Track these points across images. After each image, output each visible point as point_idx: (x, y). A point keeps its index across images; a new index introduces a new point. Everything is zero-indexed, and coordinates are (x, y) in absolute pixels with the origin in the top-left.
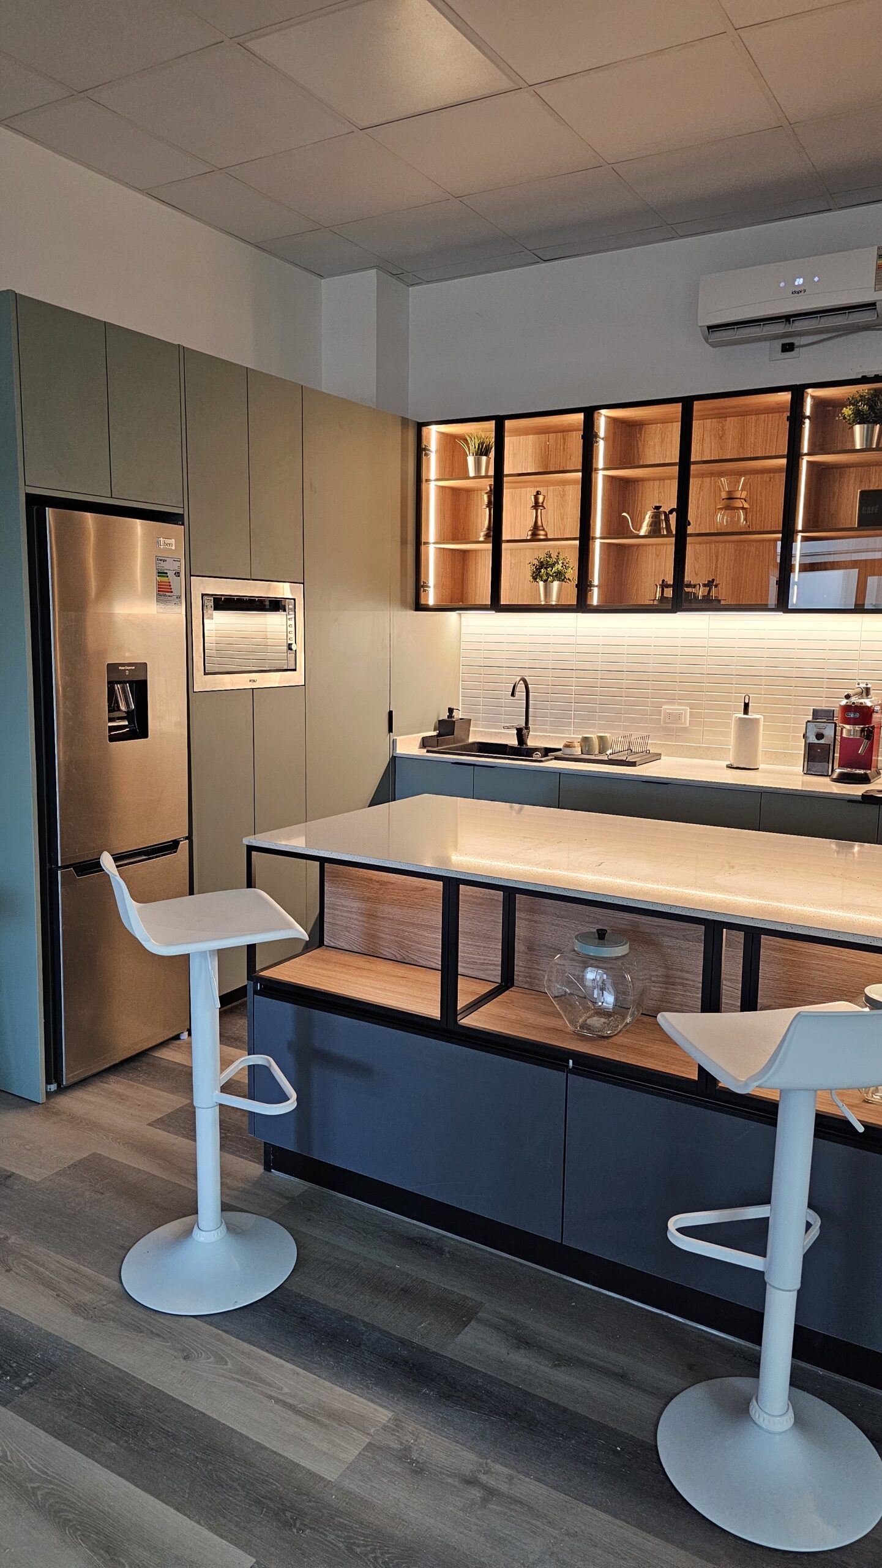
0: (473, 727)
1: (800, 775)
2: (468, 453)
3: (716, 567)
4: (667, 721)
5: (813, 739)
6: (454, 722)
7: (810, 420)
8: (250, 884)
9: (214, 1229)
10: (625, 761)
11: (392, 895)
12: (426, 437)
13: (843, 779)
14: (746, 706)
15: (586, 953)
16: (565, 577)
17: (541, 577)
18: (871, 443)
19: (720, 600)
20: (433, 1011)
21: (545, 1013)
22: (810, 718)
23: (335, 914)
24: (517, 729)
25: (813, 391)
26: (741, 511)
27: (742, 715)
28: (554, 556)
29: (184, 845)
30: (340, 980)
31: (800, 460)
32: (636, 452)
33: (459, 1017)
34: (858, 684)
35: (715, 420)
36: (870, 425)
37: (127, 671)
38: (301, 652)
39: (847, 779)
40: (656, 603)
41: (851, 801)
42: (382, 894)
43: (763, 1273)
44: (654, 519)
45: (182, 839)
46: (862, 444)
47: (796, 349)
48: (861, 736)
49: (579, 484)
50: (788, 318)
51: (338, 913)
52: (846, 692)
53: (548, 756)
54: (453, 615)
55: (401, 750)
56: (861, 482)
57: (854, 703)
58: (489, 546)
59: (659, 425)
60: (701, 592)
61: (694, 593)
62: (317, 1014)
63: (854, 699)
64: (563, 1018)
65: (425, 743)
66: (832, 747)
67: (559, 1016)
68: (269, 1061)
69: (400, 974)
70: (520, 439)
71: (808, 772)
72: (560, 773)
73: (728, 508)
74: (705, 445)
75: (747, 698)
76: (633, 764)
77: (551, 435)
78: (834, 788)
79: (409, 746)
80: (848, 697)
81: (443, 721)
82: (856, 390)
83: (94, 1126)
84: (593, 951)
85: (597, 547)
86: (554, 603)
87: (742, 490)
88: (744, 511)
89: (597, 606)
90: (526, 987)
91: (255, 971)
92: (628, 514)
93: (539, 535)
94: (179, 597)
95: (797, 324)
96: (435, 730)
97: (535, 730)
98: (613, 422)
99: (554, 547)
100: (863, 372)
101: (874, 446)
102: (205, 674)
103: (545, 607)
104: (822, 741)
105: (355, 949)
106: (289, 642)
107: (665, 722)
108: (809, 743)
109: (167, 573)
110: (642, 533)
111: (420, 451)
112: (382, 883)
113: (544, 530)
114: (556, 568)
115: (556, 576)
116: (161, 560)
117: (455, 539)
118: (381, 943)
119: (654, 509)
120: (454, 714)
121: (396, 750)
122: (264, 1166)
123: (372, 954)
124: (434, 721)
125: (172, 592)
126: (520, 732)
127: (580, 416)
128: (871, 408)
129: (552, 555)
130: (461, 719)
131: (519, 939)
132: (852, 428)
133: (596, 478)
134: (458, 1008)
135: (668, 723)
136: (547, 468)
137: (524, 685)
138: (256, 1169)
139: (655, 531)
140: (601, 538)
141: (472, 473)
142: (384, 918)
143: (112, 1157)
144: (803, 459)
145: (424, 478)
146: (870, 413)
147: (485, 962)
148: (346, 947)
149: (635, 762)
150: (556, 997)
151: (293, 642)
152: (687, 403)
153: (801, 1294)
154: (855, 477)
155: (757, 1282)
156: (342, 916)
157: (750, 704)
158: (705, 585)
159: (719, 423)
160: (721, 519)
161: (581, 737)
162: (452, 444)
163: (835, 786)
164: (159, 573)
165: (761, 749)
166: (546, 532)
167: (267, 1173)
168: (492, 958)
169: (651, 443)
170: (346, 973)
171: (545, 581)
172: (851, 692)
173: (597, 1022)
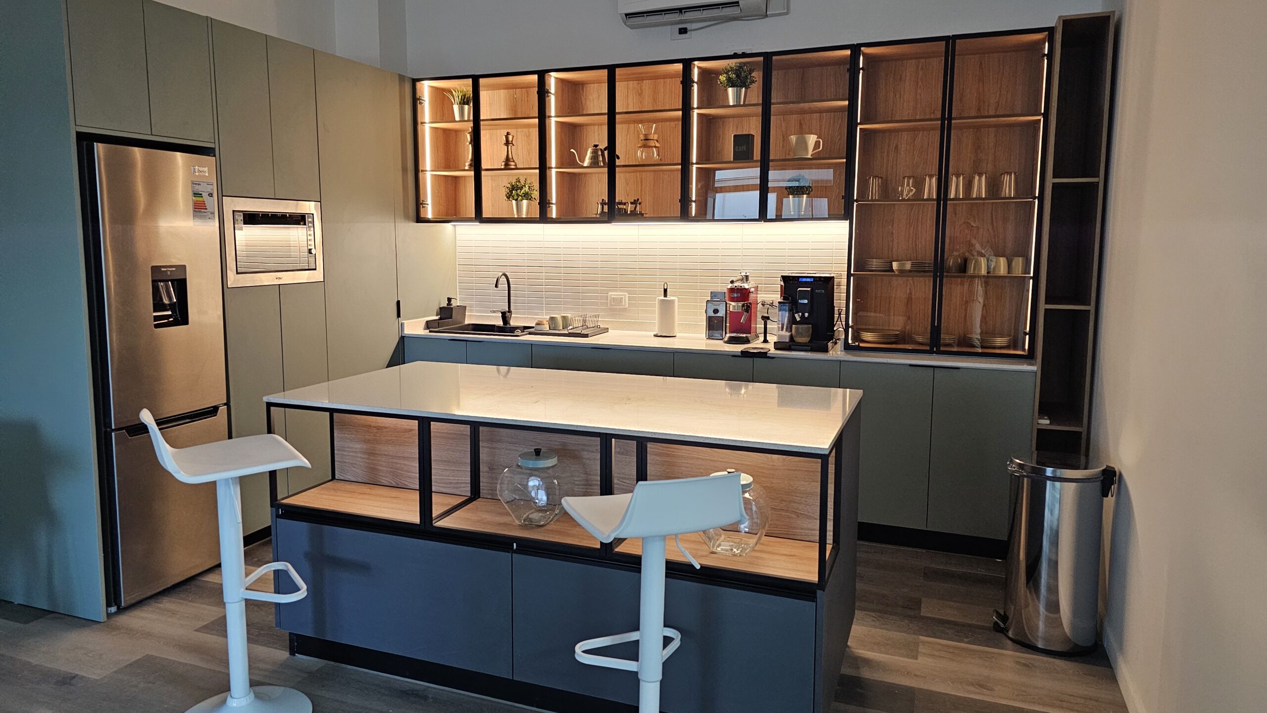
0: (468, 312)
1: (703, 340)
2: (454, 102)
3: (641, 190)
4: (613, 303)
5: (711, 314)
6: (452, 308)
7: (697, 84)
8: (270, 431)
9: (244, 696)
10: (580, 333)
11: (386, 437)
12: (420, 90)
13: (732, 341)
14: (665, 291)
15: (527, 466)
16: (532, 197)
17: (513, 197)
18: (740, 102)
19: (643, 214)
20: (415, 518)
21: (501, 514)
22: (709, 298)
23: (343, 455)
24: (502, 313)
25: (699, 63)
26: (654, 149)
27: (662, 298)
28: (522, 183)
29: (223, 409)
30: (345, 502)
31: (691, 112)
32: (580, 104)
33: (434, 522)
34: (741, 273)
35: (636, 82)
36: (738, 88)
37: (169, 272)
38: (320, 255)
39: (734, 341)
40: (598, 216)
41: (734, 356)
42: (379, 436)
43: (637, 673)
44: (593, 155)
45: (221, 405)
46: (734, 102)
47: (688, 32)
48: (742, 310)
49: (536, 127)
50: (680, 10)
51: (345, 453)
52: (730, 279)
53: (524, 332)
54: (449, 226)
55: (408, 331)
56: (737, 128)
57: (736, 286)
58: (472, 173)
59: (595, 84)
60: (630, 208)
61: (625, 209)
62: (326, 528)
63: (736, 284)
64: (511, 516)
65: (428, 325)
66: (724, 319)
67: (508, 514)
68: (287, 566)
69: (394, 496)
70: (494, 93)
71: (710, 337)
72: (532, 344)
73: (645, 146)
74: (629, 100)
75: (666, 285)
76: (586, 336)
77: (517, 90)
78: (726, 347)
79: (415, 327)
80: (732, 282)
81: (443, 307)
82: (728, 63)
83: (148, 635)
84: (531, 464)
85: (553, 174)
86: (524, 216)
87: (654, 134)
88: (657, 149)
89: (556, 218)
90: (489, 497)
91: (276, 500)
92: (574, 150)
93: (510, 165)
94: (213, 213)
95: (687, 14)
96: (437, 315)
97: (516, 313)
98: (560, 81)
99: (523, 174)
100: (734, 50)
101: (742, 103)
102: (237, 273)
103: (519, 219)
104: (717, 315)
105: (360, 481)
106: (310, 248)
107: (611, 305)
108: (709, 317)
109: (201, 194)
110: (586, 164)
111: (416, 101)
112: (379, 428)
113: (514, 161)
114: (524, 190)
115: (524, 196)
116: (196, 184)
117: (447, 167)
118: (379, 474)
119: (594, 147)
120: (452, 302)
121: (404, 331)
122: (290, 651)
123: (374, 483)
124: (436, 308)
125: (206, 209)
126: (503, 314)
127: (535, 77)
128: (738, 76)
129: (521, 181)
130: (458, 306)
131: (483, 463)
132: (726, 90)
133: (550, 124)
134: (433, 516)
135: (613, 305)
136: (515, 114)
137: (506, 279)
138: (283, 655)
139: (594, 163)
140: (556, 168)
141: (457, 118)
142: (380, 455)
143: (162, 656)
144: (694, 112)
145: (419, 120)
146: (737, 80)
147: (459, 481)
148: (353, 479)
149: (588, 334)
150: (507, 502)
151: (313, 247)
152: (611, 70)
153: (662, 683)
154: (733, 125)
155: (633, 679)
156: (349, 456)
157: (668, 290)
158: (632, 203)
159: (638, 84)
160: (641, 155)
161: (548, 317)
162: (441, 96)
163: (727, 346)
164: (194, 194)
165: (677, 322)
166: (516, 163)
167: (293, 657)
168: (463, 479)
169: (591, 97)
170: (351, 497)
171: (516, 200)
172: (734, 279)
173: (535, 516)
